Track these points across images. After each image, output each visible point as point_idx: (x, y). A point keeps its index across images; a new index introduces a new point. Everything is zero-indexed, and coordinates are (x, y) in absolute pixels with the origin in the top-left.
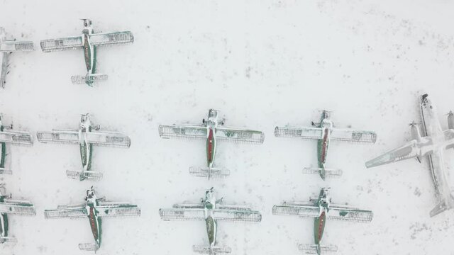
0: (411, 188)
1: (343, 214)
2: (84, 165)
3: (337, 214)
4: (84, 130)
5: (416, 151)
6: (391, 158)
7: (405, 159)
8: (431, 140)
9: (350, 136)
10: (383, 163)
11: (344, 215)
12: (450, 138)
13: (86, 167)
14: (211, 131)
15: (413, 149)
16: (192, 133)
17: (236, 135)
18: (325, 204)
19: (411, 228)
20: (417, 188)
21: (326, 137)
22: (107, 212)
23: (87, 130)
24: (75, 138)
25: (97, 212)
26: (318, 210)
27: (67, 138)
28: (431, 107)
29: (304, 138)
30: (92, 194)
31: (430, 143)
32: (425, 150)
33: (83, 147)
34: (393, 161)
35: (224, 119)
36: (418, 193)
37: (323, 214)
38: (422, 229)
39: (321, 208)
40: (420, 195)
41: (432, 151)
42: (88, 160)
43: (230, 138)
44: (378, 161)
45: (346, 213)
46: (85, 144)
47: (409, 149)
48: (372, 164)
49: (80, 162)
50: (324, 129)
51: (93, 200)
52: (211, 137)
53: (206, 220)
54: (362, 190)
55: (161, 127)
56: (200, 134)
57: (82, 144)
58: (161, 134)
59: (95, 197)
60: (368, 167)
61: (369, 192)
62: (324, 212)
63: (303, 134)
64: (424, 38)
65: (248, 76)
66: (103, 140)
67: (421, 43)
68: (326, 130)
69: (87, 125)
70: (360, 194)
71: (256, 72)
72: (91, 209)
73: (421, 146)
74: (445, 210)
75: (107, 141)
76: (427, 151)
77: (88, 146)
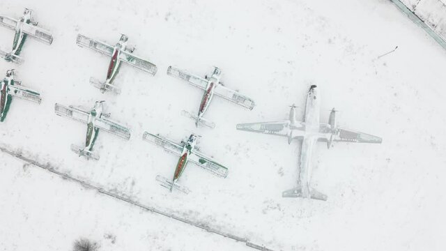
0: (276, 165)
1: (202, 161)
2: (14, 49)
3: (197, 160)
4: (22, 21)
5: (286, 131)
6: (261, 129)
7: (273, 134)
8: (304, 126)
9: (230, 96)
10: (253, 131)
11: (202, 163)
12: (324, 132)
13: (15, 51)
14: (117, 52)
15: (285, 128)
16: (102, 49)
17: (134, 62)
18: (189, 147)
19: (265, 202)
20: (281, 168)
21: (209, 90)
22: (16, 92)
23: (25, 21)
24: (14, 25)
25: (8, 89)
26: (182, 150)
27: (9, 23)
28: (315, 98)
29: (191, 84)
30: (11, 74)
31: (303, 129)
32: (296, 133)
33: (18, 34)
34: (262, 132)
35: (134, 49)
36: (281, 173)
37: (185, 156)
38: (275, 208)
39: (185, 149)
40: (282, 175)
41: (303, 137)
42: (18, 46)
43: (130, 63)
44: (248, 127)
45: (205, 162)
46: (20, 32)
47: (280, 127)
48: (244, 127)
49: (12, 46)
50: (210, 82)
51: (9, 79)
52: (115, 57)
53: (88, 125)
54: (230, 149)
55: (79, 36)
56: (107, 51)
57: (18, 31)
58: (78, 42)
59: (12, 77)
60: (238, 129)
61: (235, 154)
62: (186, 154)
63: (191, 80)
64: (335, 38)
65: (166, 19)
66: (33, 33)
67: (330, 41)
68: (212, 84)
69: (26, 17)
70: (227, 153)
71: (174, 19)
72: (5, 85)
73: (293, 128)
74: (299, 196)
75: (36, 35)
76: (298, 135)
77: (21, 34)
